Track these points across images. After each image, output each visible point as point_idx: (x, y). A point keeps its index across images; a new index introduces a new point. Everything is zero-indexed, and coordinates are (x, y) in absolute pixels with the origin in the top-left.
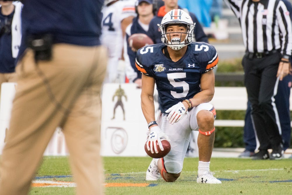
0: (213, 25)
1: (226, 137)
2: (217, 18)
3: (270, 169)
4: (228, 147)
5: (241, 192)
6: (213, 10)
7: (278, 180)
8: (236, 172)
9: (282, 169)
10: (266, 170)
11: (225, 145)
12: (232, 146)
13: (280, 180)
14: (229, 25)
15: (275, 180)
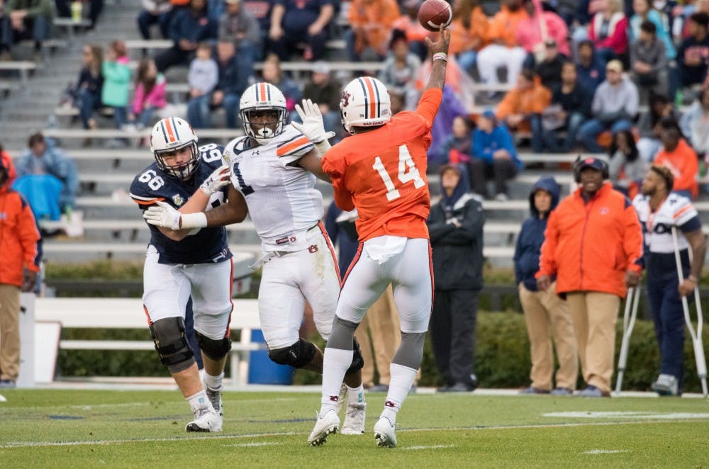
0: (64, 218)
1: (78, 363)
2: (69, 209)
3: (132, 404)
4: (81, 375)
5: (91, 434)
6: (62, 198)
7: (141, 418)
8: (88, 407)
9: (148, 404)
10: (127, 405)
11: (77, 372)
12: (87, 375)
13: (144, 418)
14: (85, 218)
15: (137, 418)
